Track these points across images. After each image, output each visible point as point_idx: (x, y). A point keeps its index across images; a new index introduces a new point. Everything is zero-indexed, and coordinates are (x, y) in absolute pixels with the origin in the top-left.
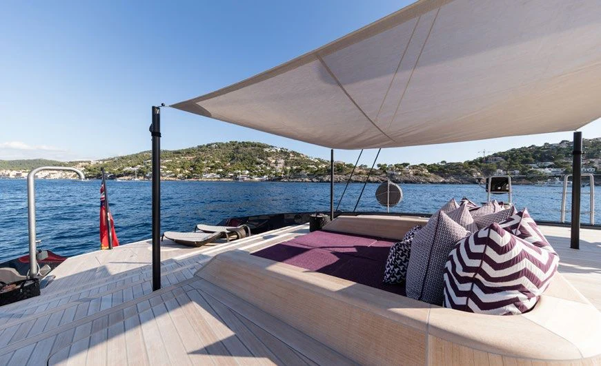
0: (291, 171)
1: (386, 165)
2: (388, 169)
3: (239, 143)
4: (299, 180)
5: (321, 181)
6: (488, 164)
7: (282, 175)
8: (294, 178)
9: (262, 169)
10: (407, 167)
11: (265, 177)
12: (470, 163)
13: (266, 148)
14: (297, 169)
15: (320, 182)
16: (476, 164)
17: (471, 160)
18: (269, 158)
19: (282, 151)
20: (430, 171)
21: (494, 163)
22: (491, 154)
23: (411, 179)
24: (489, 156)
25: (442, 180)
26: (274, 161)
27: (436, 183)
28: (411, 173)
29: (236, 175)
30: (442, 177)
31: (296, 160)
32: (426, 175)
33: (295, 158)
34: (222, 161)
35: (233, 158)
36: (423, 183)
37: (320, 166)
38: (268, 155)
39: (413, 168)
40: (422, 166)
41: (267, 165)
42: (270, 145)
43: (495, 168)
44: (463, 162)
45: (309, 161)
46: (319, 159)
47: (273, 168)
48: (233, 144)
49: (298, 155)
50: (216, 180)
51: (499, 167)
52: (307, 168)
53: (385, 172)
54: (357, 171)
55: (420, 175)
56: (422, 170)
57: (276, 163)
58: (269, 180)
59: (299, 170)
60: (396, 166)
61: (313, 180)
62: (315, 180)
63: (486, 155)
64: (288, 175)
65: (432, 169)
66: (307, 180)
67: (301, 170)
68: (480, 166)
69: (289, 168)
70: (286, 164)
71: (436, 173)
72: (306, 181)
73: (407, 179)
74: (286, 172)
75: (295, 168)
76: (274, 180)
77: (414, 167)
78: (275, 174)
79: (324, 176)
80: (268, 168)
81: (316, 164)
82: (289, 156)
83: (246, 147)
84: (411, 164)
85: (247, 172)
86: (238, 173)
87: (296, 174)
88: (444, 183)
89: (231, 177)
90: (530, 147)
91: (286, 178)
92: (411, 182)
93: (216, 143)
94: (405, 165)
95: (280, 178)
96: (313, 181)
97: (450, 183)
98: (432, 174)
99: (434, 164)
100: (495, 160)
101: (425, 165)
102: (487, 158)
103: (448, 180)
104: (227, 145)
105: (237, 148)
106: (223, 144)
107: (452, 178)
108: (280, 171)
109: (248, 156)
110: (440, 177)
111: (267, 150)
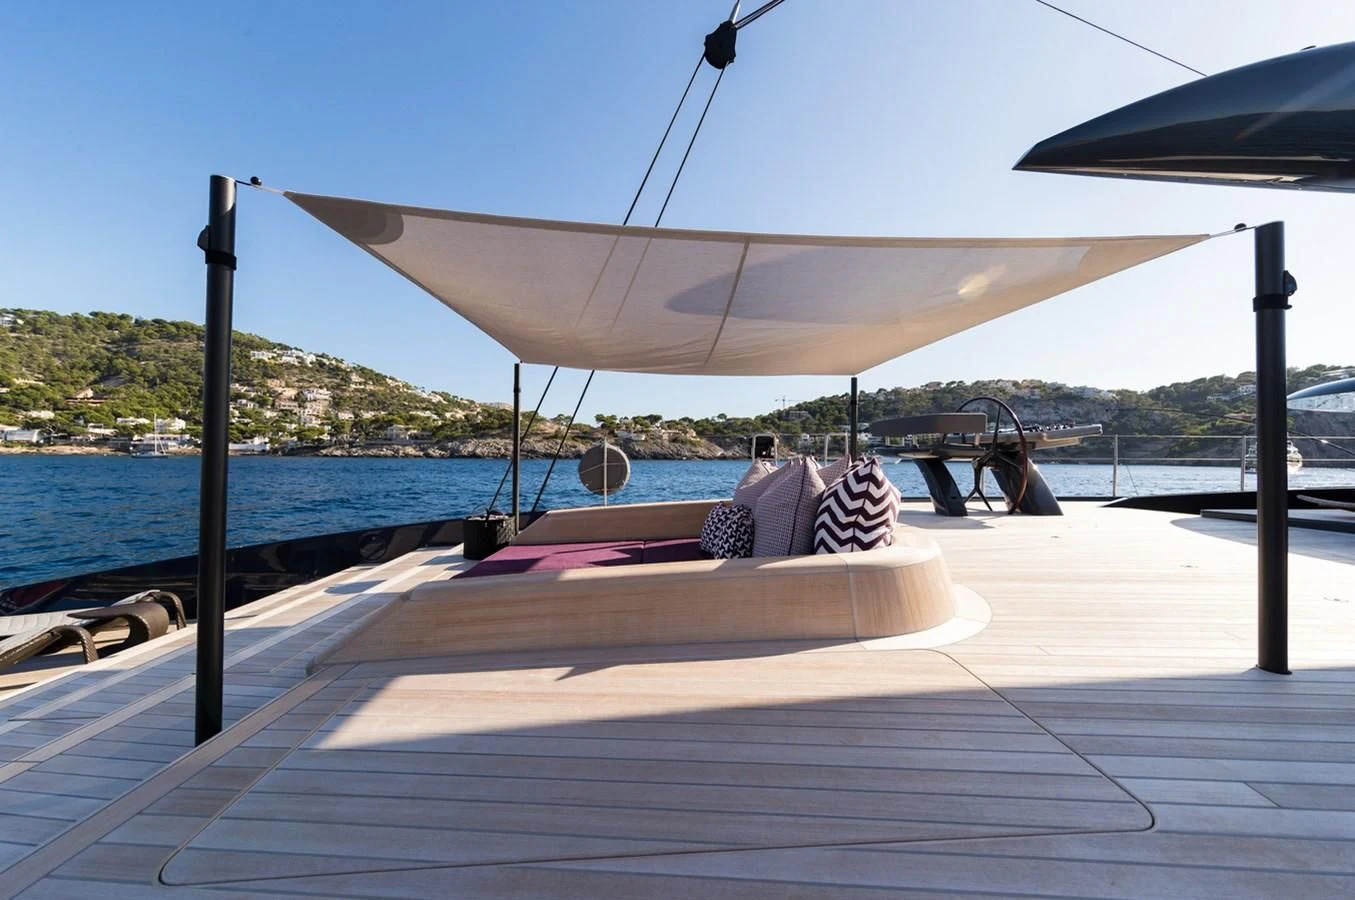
0: (357, 424)
1: (613, 417)
2: (618, 427)
3: (139, 323)
4: (385, 451)
5: (455, 455)
6: (790, 424)
7: (326, 437)
8: (369, 446)
9: (244, 415)
10: (658, 424)
11: (257, 441)
12: (764, 420)
13: (258, 348)
14: (375, 421)
15: (452, 456)
16: (773, 423)
17: (766, 414)
18: (273, 384)
19: (322, 365)
20: (700, 434)
21: (797, 421)
22: (794, 405)
23: (665, 451)
24: (791, 409)
25: (720, 452)
26: (291, 393)
27: (710, 459)
28: (665, 437)
29: (125, 433)
30: (720, 446)
31: (372, 394)
32: (691, 442)
33: (370, 387)
34: (53, 381)
35: (108, 373)
36: (688, 458)
37: (448, 415)
38: (268, 372)
39: (669, 427)
40: (686, 423)
41: (262, 403)
42: (273, 340)
43: (798, 429)
44: (753, 418)
45: (414, 398)
46: (445, 395)
47: (286, 413)
48: (112, 323)
49: (379, 379)
50: (18, 450)
51: (805, 430)
52: (412, 419)
53: (612, 433)
54: (550, 429)
55: (683, 442)
56: (686, 432)
57: (300, 400)
58: (274, 451)
59: (381, 425)
60: (636, 420)
61: (431, 451)
62: (435, 452)
63: (787, 407)
64: (345, 437)
65: (706, 429)
66: (410, 450)
67: (390, 423)
68: (778, 427)
69: (346, 416)
70: (337, 403)
71: (711, 439)
72: (406, 455)
73: (658, 449)
74: (337, 428)
75: (368, 415)
76: (293, 452)
77: (671, 424)
78: (300, 434)
79: (463, 440)
80: (269, 414)
81: (438, 409)
82: (346, 380)
83: (171, 338)
84: (665, 418)
85: (180, 424)
86: (139, 429)
87: (375, 433)
88: (723, 458)
89: (102, 441)
90: (843, 396)
91: (340, 444)
92: (665, 457)
93: (18, 313)
94: (654, 419)
95: (318, 445)
96: (428, 456)
97: (734, 458)
98: (703, 441)
99: (707, 420)
100: (800, 416)
101: (690, 421)
102: (788, 412)
103: (729, 453)
104: (77, 322)
105: (131, 339)
106: (54, 319)
107: (737, 449)
108: (316, 423)
109: (183, 370)
110: (718, 448)
111: (265, 356)
